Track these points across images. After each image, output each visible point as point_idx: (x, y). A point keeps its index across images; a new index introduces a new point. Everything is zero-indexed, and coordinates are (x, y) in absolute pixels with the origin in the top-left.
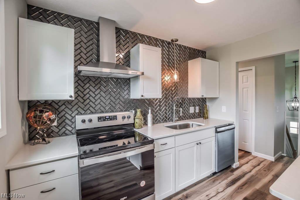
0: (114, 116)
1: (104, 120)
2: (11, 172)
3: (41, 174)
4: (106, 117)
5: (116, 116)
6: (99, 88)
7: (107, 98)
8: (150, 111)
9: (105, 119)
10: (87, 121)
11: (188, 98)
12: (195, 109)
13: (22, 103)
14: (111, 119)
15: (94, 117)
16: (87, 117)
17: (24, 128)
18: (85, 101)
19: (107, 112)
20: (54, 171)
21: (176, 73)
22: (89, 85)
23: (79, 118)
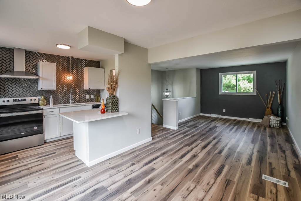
0: (24, 99)
5: (26, 99)
6: (15, 84)
7: (20, 90)
8: (51, 97)
9: (18, 100)
11: (84, 90)
12: (90, 96)
16: (6, 100)
18: (5, 91)
19: (20, 97)
21: (72, 75)
22: (8, 83)
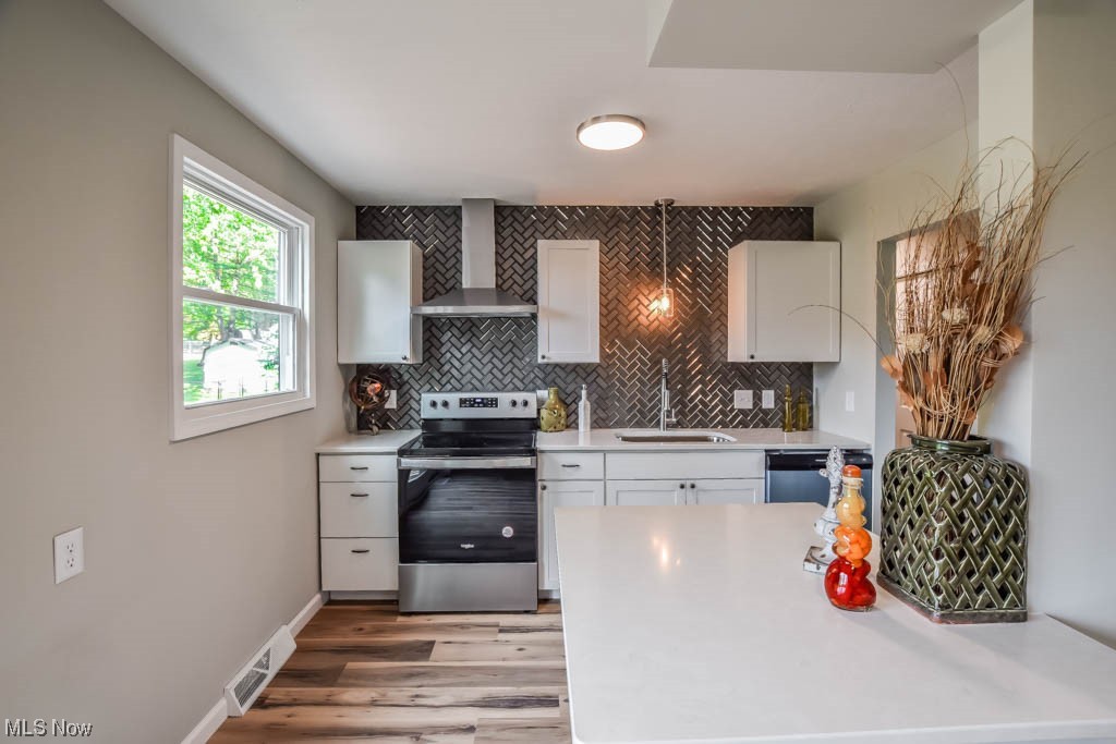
0: (492, 400)
1: (472, 406)
2: (320, 457)
3: (353, 468)
4: (475, 399)
5: (496, 400)
6: (469, 340)
7: (485, 361)
8: (584, 393)
9: (472, 403)
10: (439, 405)
11: (725, 365)
12: (757, 398)
13: (344, 368)
14: (485, 406)
15: (454, 398)
16: (439, 397)
17: (348, 406)
19: (481, 390)
20: (366, 468)
21: (668, 292)
22: (450, 335)
23: (427, 398)
